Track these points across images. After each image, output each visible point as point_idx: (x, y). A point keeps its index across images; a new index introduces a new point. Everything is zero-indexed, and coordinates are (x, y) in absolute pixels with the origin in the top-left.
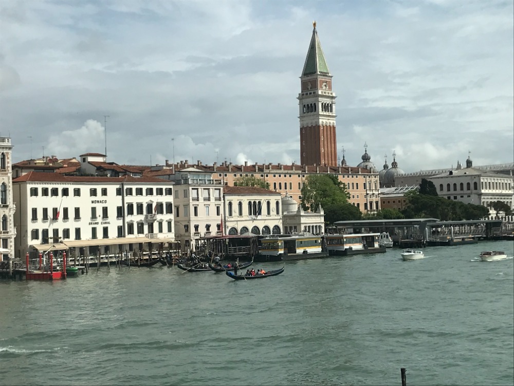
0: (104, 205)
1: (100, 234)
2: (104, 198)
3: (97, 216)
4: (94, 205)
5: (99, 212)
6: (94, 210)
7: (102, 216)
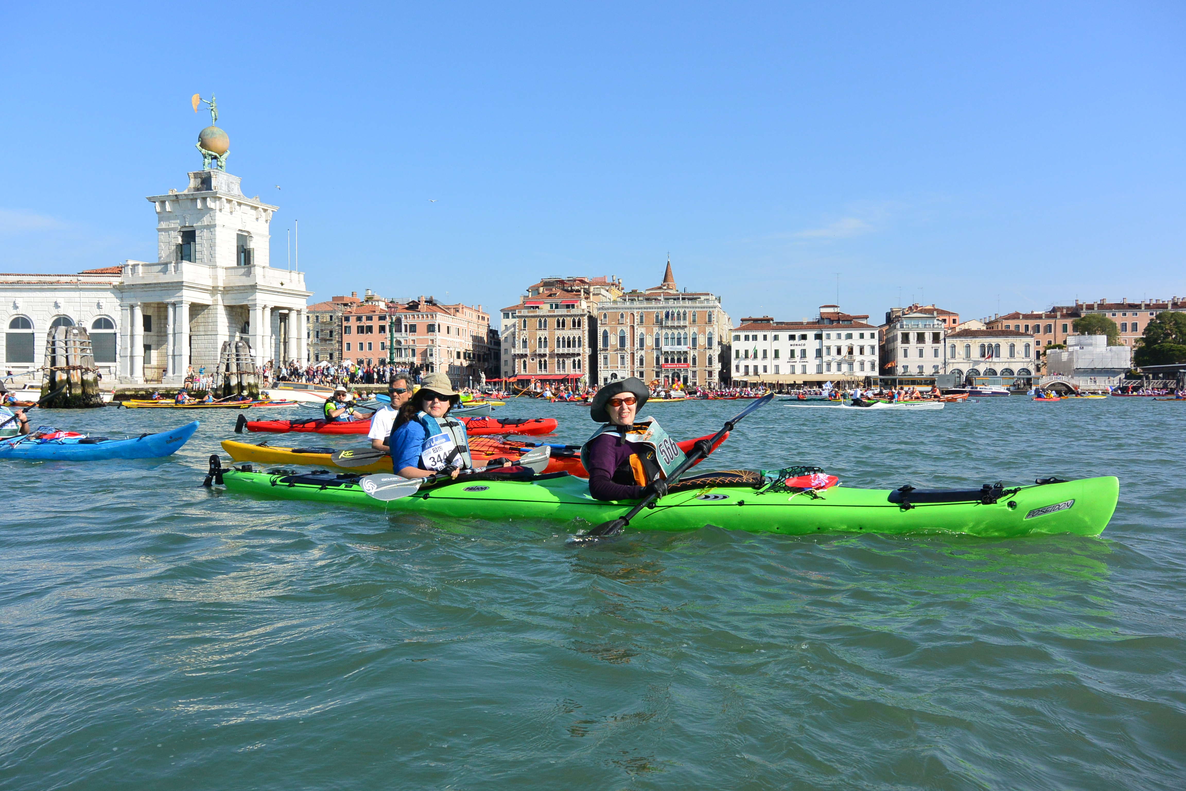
0: (803, 348)
1: (798, 370)
2: (803, 342)
3: (796, 356)
4: (792, 348)
5: (798, 353)
6: (792, 352)
7: (800, 356)
